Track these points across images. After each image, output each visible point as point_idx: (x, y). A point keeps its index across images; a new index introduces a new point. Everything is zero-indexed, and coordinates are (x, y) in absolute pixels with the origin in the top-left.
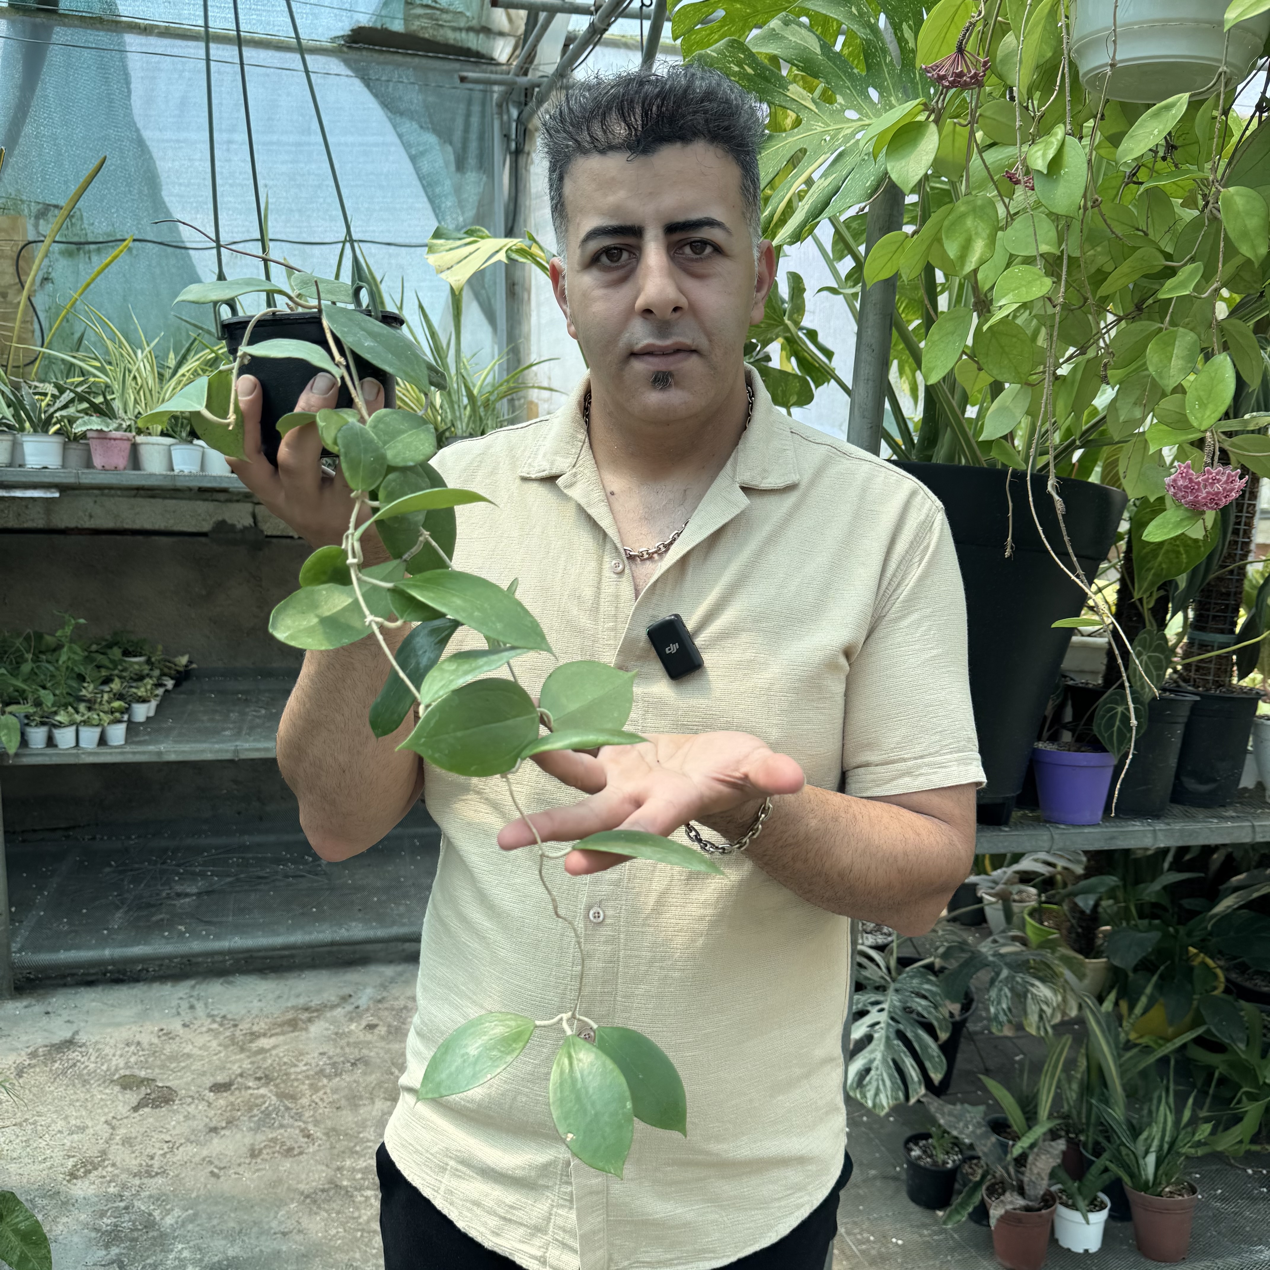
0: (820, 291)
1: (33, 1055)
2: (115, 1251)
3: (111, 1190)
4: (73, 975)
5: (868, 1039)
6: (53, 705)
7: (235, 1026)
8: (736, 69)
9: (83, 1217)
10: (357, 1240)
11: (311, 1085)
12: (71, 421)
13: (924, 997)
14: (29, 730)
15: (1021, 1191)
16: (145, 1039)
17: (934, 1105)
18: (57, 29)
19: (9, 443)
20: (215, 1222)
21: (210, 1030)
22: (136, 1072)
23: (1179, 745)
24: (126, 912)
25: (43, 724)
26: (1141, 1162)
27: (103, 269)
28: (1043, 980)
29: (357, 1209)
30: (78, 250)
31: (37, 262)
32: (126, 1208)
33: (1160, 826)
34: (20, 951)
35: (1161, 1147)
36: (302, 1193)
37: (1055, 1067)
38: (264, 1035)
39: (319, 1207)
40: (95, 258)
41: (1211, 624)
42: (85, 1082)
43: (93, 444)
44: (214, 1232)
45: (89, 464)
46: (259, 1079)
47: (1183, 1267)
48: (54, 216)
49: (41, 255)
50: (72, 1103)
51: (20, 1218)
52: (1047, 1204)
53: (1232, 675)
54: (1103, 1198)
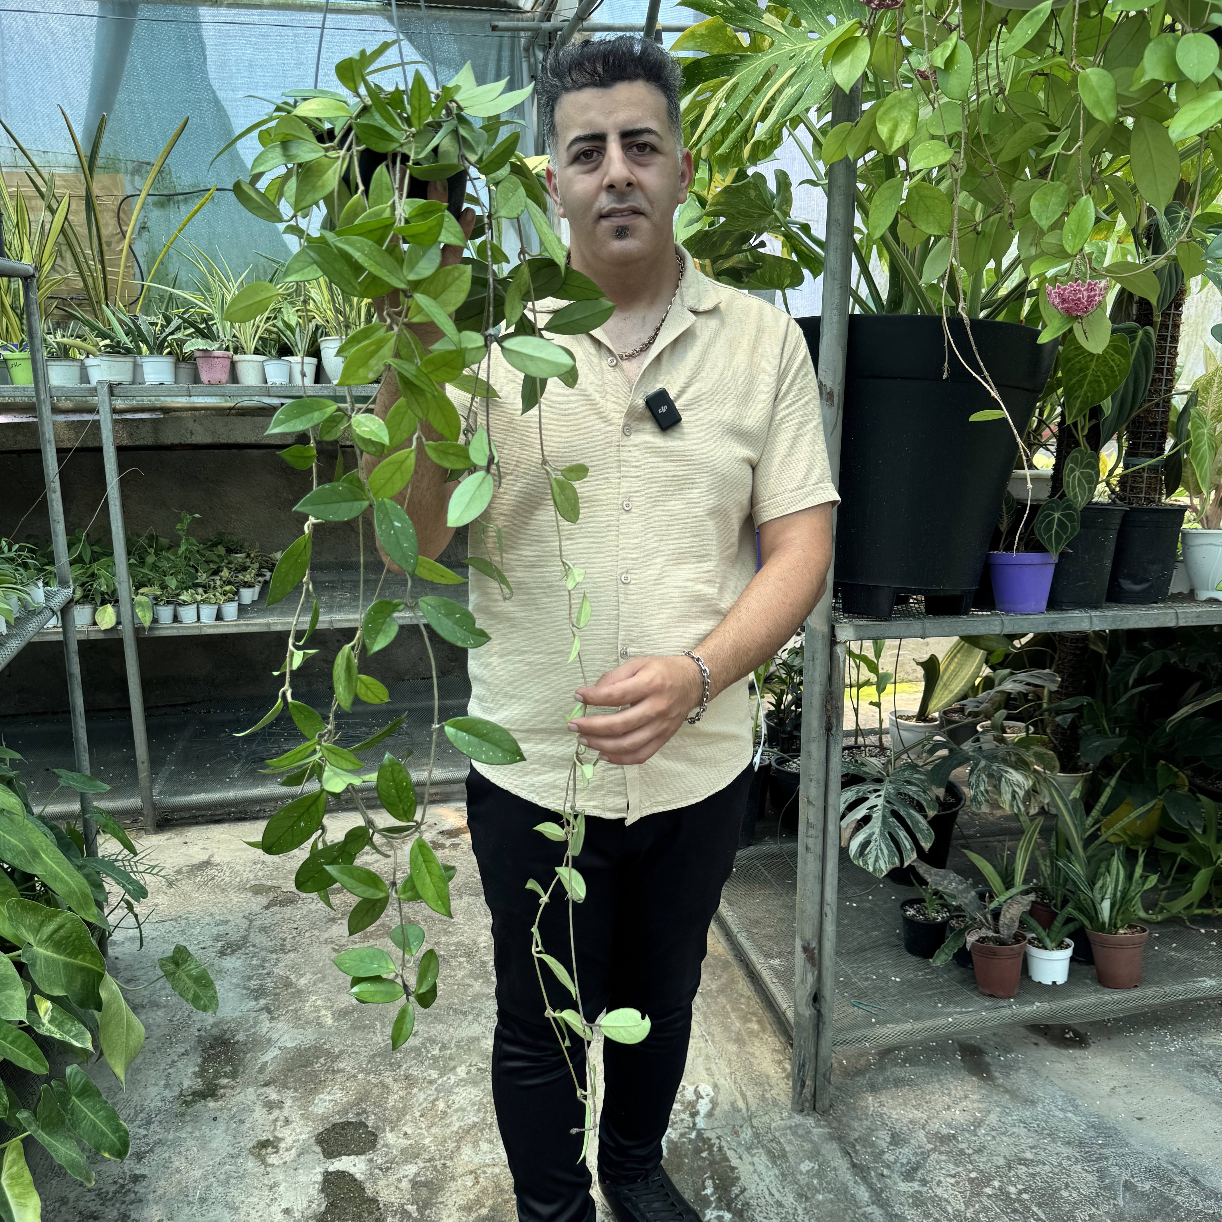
1: (179, 872)
2: (262, 1002)
3: (254, 962)
5: (868, 818)
6: (177, 588)
9: (234, 981)
12: (181, 343)
14: (159, 608)
15: (997, 932)
16: (269, 859)
17: (923, 869)
18: (142, 6)
19: (131, 364)
20: (340, 981)
22: (265, 882)
23: (1113, 548)
24: (243, 765)
25: (168, 603)
26: (1098, 906)
27: (193, 215)
28: (1016, 769)
30: (169, 200)
31: (135, 213)
32: (268, 974)
33: (1094, 613)
34: (159, 794)
35: (1115, 895)
37: (1029, 843)
40: (183, 208)
41: (1141, 450)
42: (223, 890)
43: (200, 362)
45: (196, 379)
47: (1135, 993)
48: (148, 172)
49: (138, 207)
50: (214, 904)
51: (192, 966)
52: (1018, 942)
53: (1161, 494)
54: (1068, 941)
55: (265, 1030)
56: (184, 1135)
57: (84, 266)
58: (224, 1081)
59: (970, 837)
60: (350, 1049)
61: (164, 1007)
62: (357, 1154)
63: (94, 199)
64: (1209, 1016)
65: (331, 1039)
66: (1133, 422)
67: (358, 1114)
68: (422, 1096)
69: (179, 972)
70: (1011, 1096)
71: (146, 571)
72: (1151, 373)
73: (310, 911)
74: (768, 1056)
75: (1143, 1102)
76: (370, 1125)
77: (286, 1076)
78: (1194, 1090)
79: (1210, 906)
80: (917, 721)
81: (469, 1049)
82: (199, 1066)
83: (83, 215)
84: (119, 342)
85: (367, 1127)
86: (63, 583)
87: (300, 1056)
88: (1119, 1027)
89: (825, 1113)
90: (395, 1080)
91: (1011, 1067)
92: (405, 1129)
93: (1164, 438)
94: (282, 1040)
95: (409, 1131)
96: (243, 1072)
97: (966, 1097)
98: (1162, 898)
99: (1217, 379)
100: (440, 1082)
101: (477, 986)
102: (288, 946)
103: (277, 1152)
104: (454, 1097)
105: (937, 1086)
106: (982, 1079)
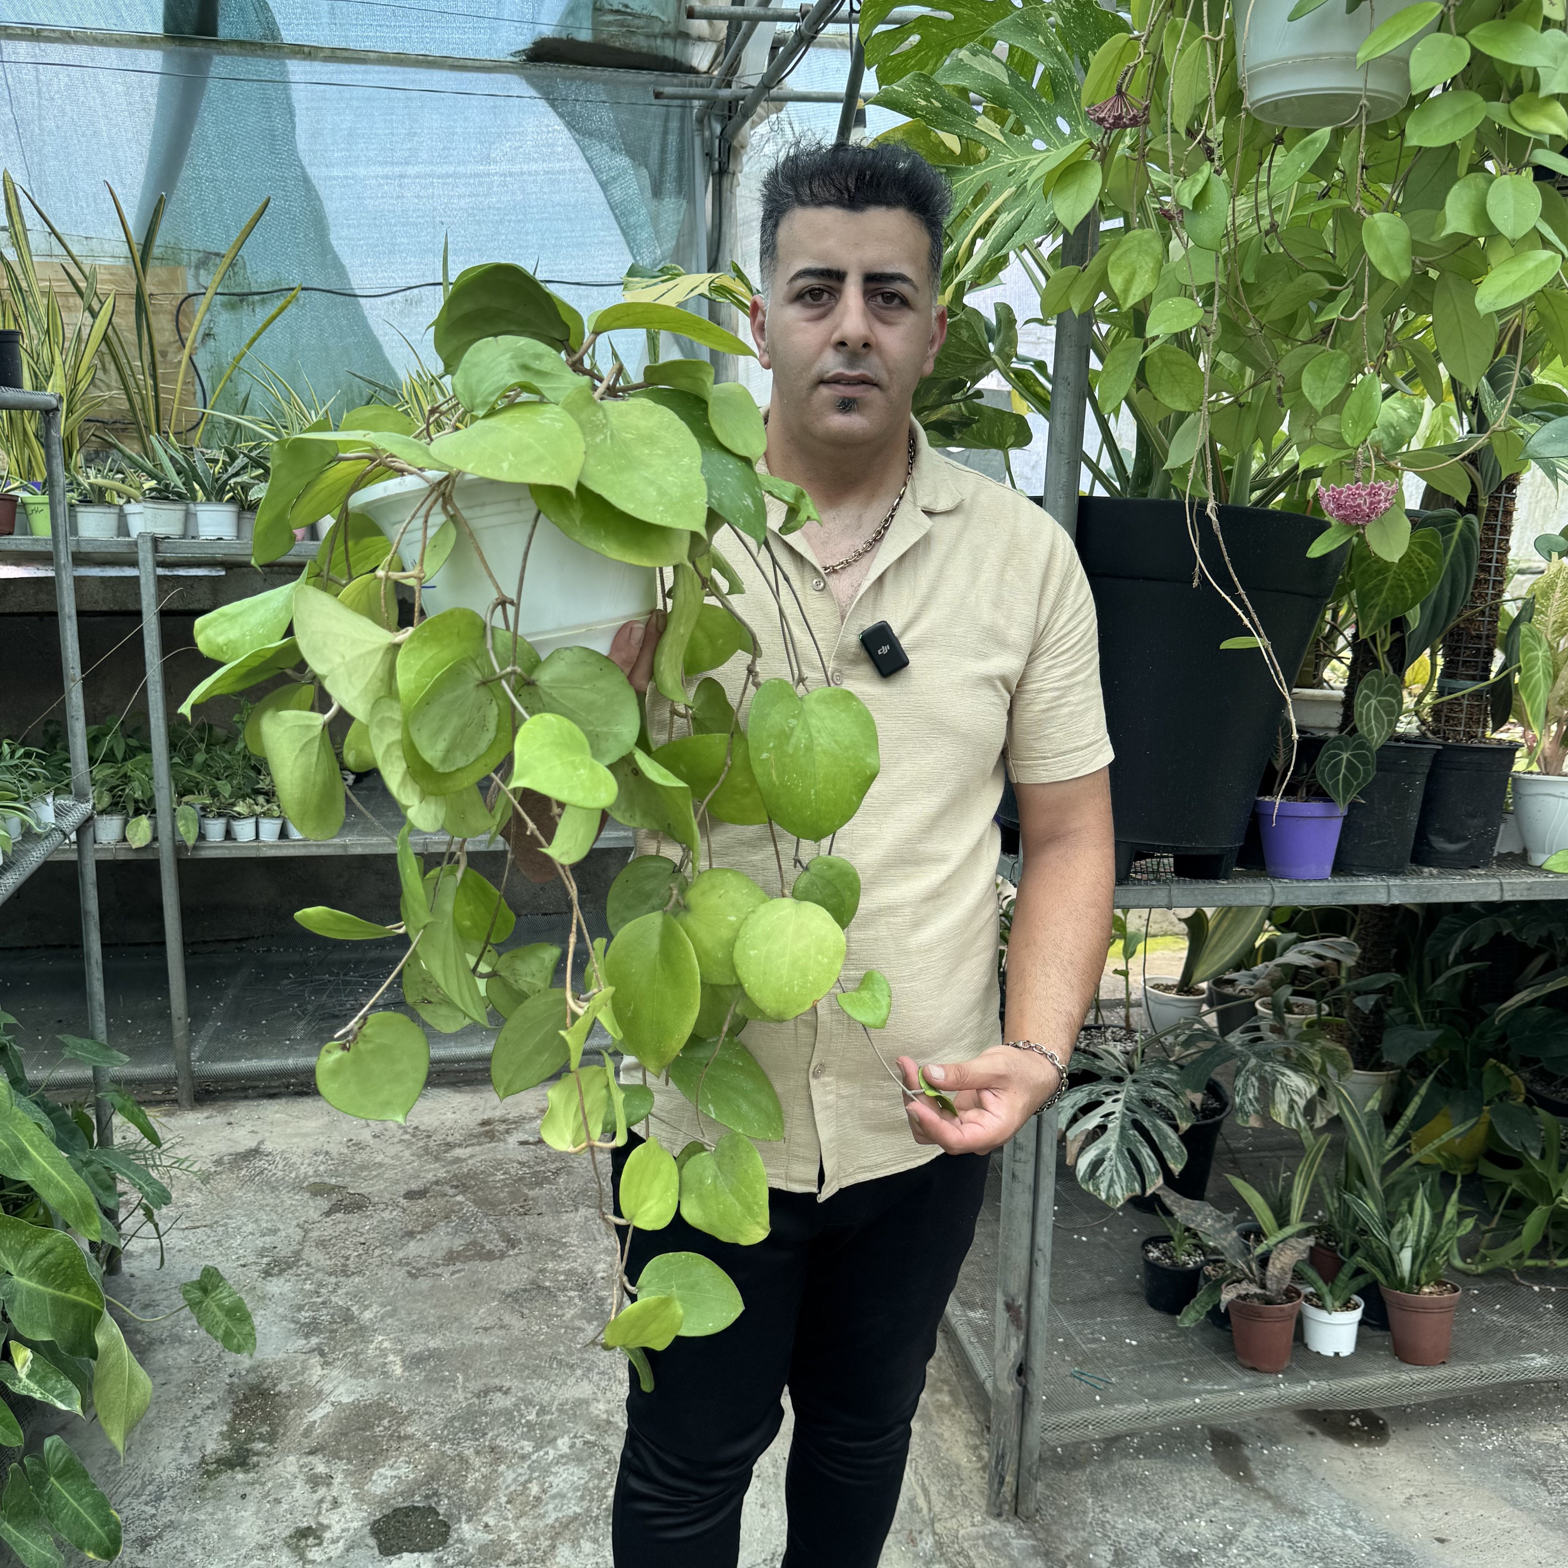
0: (1027, 322)
1: (219, 1162)
2: (314, 1341)
3: (307, 1287)
4: (254, 1088)
5: (1102, 1129)
6: (231, 797)
7: (429, 1137)
8: (923, 103)
9: (281, 1310)
10: (561, 1336)
11: (511, 1193)
12: (246, 488)
13: (1166, 1088)
14: (207, 821)
15: (1263, 1286)
16: (334, 1149)
17: (1170, 1199)
18: (217, 59)
19: (182, 514)
20: (415, 1317)
21: (402, 1141)
22: (327, 1180)
23: (1419, 798)
24: (309, 1023)
25: (220, 815)
26: (1395, 1257)
27: (270, 321)
28: (1296, 1071)
29: (562, 1308)
30: (242, 301)
31: (199, 316)
32: (323, 1303)
33: (1394, 882)
34: (199, 1059)
35: (1418, 1242)
36: (503, 1293)
37: (1311, 1166)
38: (460, 1146)
39: (521, 1306)
40: (259, 310)
41: (1462, 670)
42: (274, 1189)
44: (414, 1328)
46: (457, 1187)
47: (1442, 1372)
48: (216, 265)
49: (202, 309)
50: (261, 1208)
51: (225, 1294)
52: (1290, 1299)
53: (1485, 726)
54: (1356, 1298)
55: (315, 1379)
56: (203, 1517)
57: (131, 382)
58: (259, 1446)
59: (1239, 1151)
60: (422, 1409)
61: (189, 1343)
62: (422, 1550)
63: (147, 299)
64: (1540, 1403)
65: (399, 1394)
66: (1451, 634)
67: (427, 1497)
68: (510, 1476)
69: (208, 1301)
70: (1275, 1503)
71: (193, 773)
72: (1474, 573)
73: (383, 1221)
74: (961, 1438)
75: (1447, 1518)
76: (441, 1512)
77: (338, 1442)
78: (1514, 1503)
79: (1546, 1256)
80: (1178, 993)
81: (575, 1414)
82: (227, 1423)
83: (132, 318)
84: (167, 486)
85: (438, 1514)
86: (81, 797)
87: (357, 1415)
88: (1422, 1415)
89: (1028, 1519)
90: (478, 1453)
91: (1276, 1464)
92: (486, 1519)
93: (1490, 655)
94: (337, 1392)
95: (491, 1523)
96: (284, 1435)
97: (1215, 1503)
98: (1484, 1243)
99: (1560, 583)
100: (534, 1457)
101: (591, 1330)
102: (352, 1267)
103: (319, 1544)
104: (551, 1478)
105: (1179, 1487)
106: (1238, 1478)
